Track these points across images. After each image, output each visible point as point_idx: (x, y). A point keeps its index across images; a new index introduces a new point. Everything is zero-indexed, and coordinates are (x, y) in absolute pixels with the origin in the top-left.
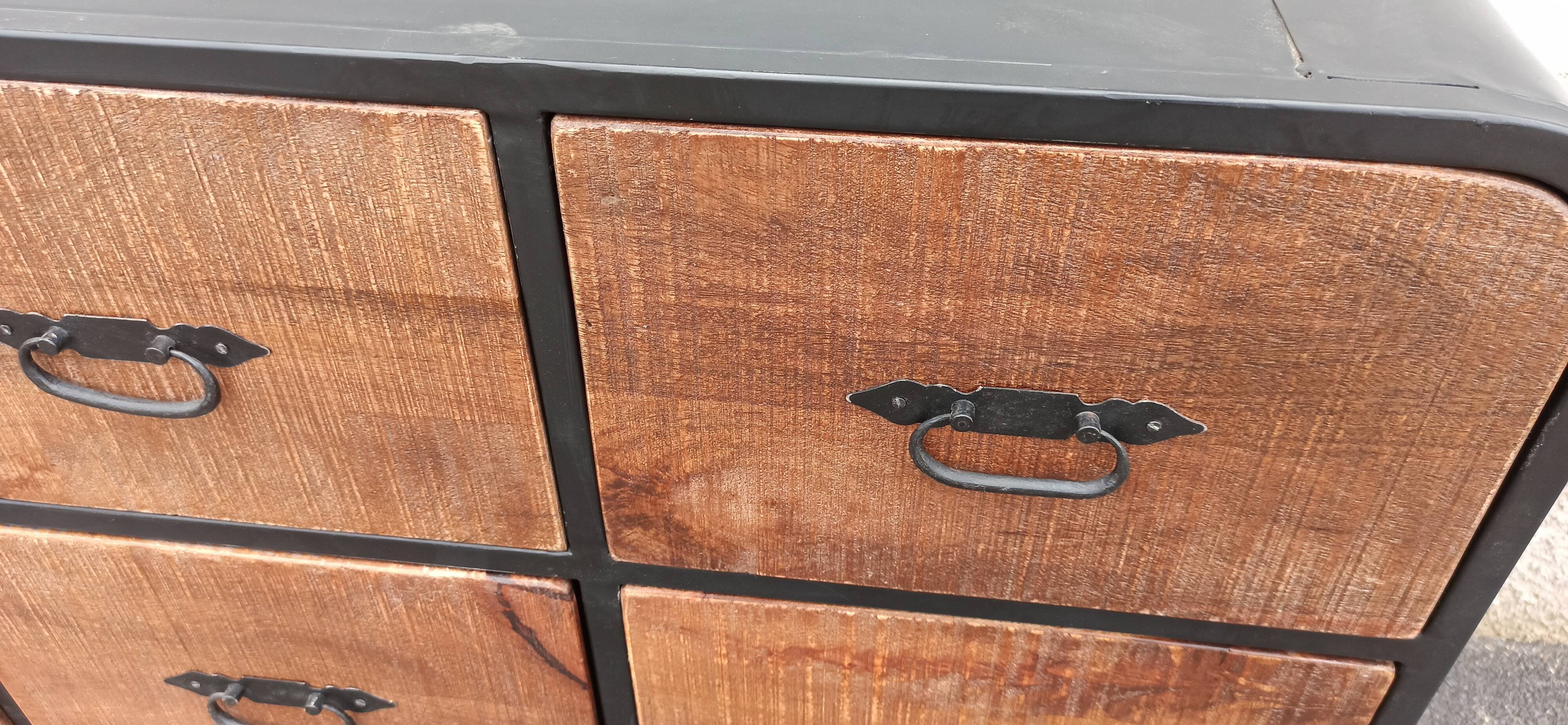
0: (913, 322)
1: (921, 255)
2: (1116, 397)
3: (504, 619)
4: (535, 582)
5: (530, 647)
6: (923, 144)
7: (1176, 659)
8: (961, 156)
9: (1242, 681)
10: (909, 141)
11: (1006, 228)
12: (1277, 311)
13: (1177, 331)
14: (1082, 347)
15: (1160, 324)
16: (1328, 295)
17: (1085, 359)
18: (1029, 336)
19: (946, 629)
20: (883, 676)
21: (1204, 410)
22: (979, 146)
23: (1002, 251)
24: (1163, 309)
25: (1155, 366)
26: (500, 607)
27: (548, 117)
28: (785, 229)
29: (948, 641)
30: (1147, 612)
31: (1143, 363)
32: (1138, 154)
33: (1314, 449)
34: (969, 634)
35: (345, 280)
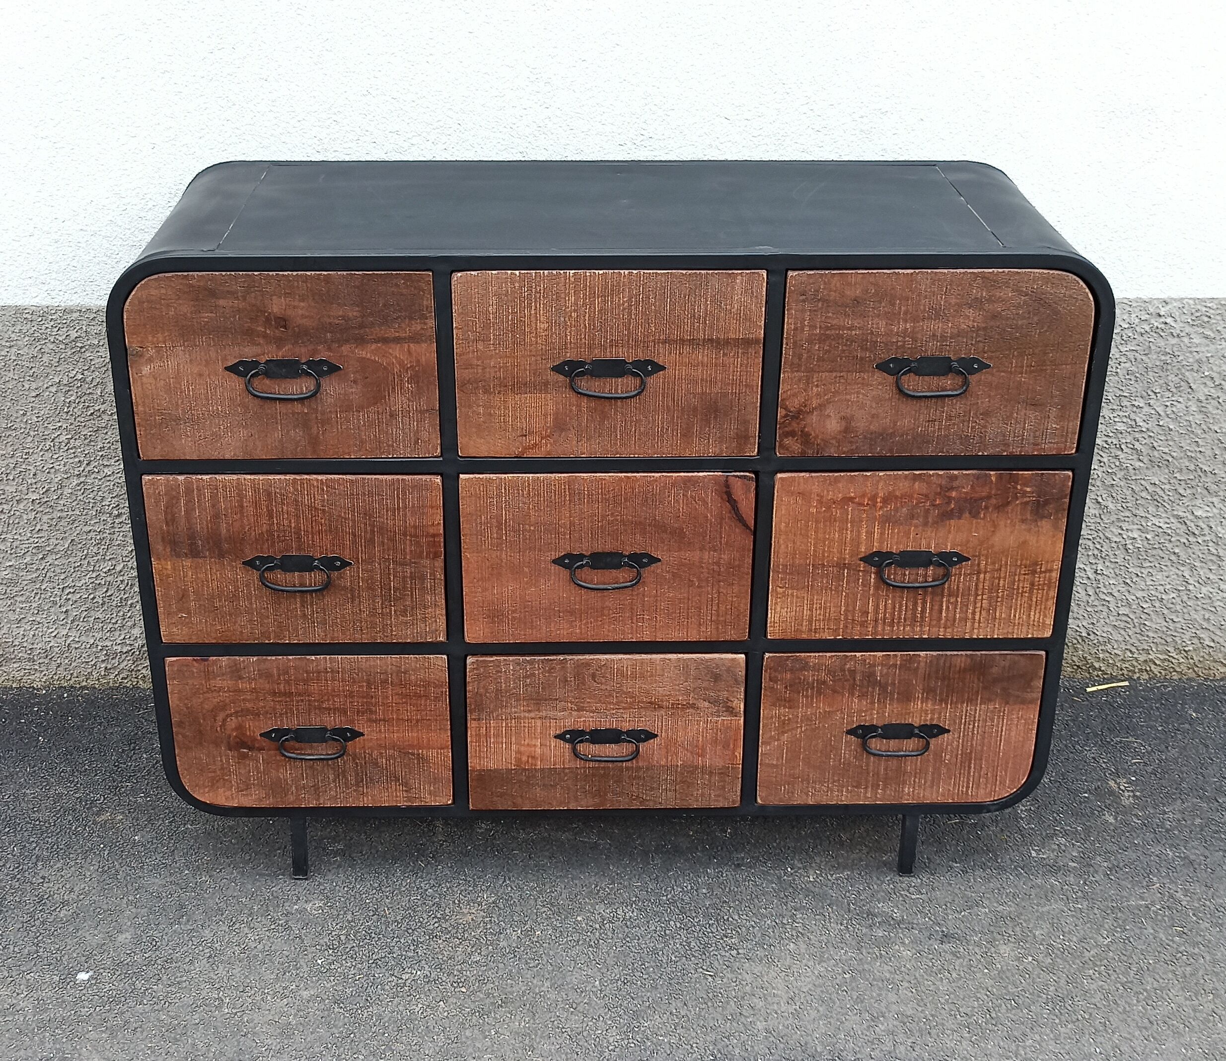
0: (897, 333)
1: (900, 308)
2: (963, 356)
3: (725, 497)
4: (742, 474)
5: (733, 512)
6: (901, 271)
7: (993, 479)
8: (912, 273)
9: (1019, 487)
10: (897, 271)
11: (926, 297)
12: (1008, 319)
13: (979, 329)
14: (951, 338)
15: (973, 327)
16: (1021, 312)
17: (952, 342)
18: (934, 335)
19: (906, 477)
20: (881, 508)
21: (990, 358)
22: (917, 271)
23: (924, 306)
24: (973, 321)
25: (974, 342)
26: (725, 489)
27: (787, 271)
28: (858, 302)
29: (907, 484)
30: (980, 454)
31: (969, 342)
32: (962, 270)
33: (1026, 370)
34: (915, 478)
35: (705, 336)
